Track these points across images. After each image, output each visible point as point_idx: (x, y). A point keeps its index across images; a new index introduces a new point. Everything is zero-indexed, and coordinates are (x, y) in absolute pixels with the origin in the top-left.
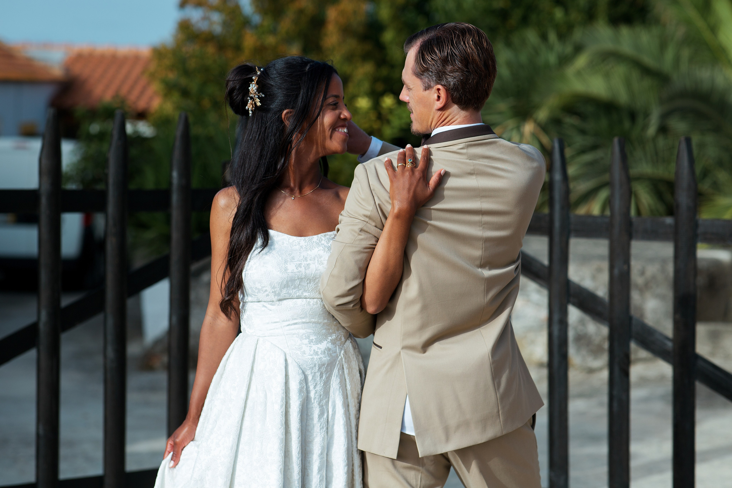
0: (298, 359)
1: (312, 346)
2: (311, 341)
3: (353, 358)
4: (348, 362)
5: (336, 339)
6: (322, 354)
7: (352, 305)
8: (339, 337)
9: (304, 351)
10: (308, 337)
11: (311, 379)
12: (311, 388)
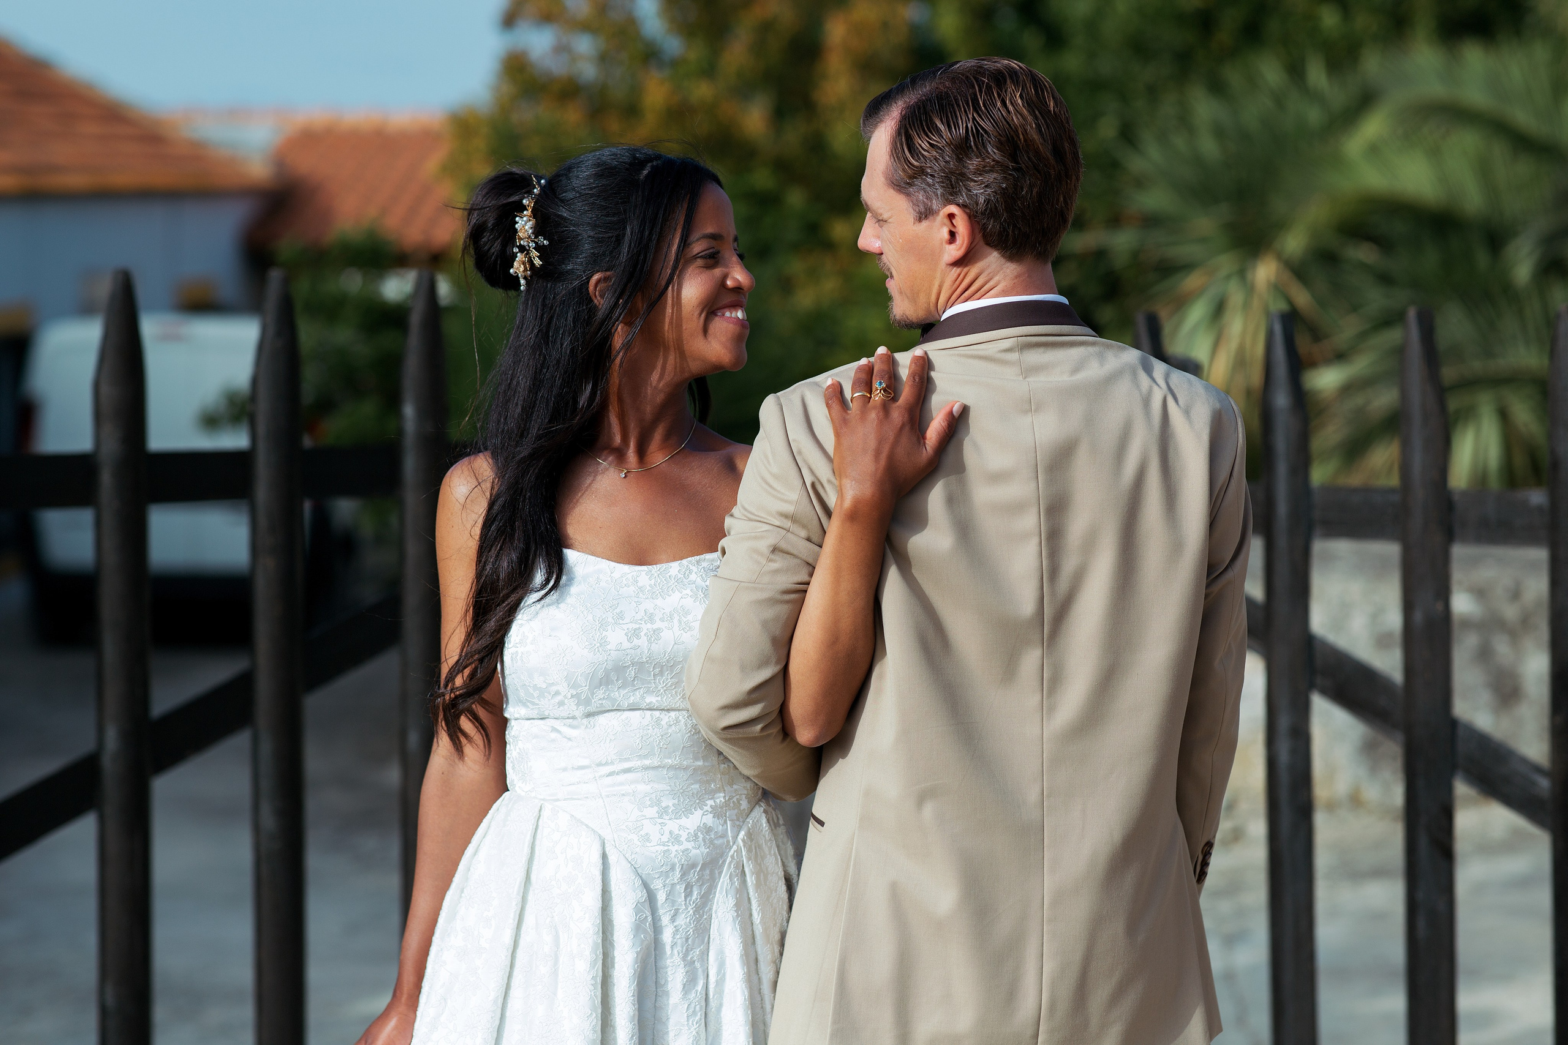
0: (632, 853)
1: (666, 821)
2: (663, 812)
3: (770, 848)
4: (757, 857)
5: (726, 804)
6: (690, 841)
7: (759, 727)
8: (735, 799)
10: (658, 802)
11: (664, 899)
12: (665, 920)
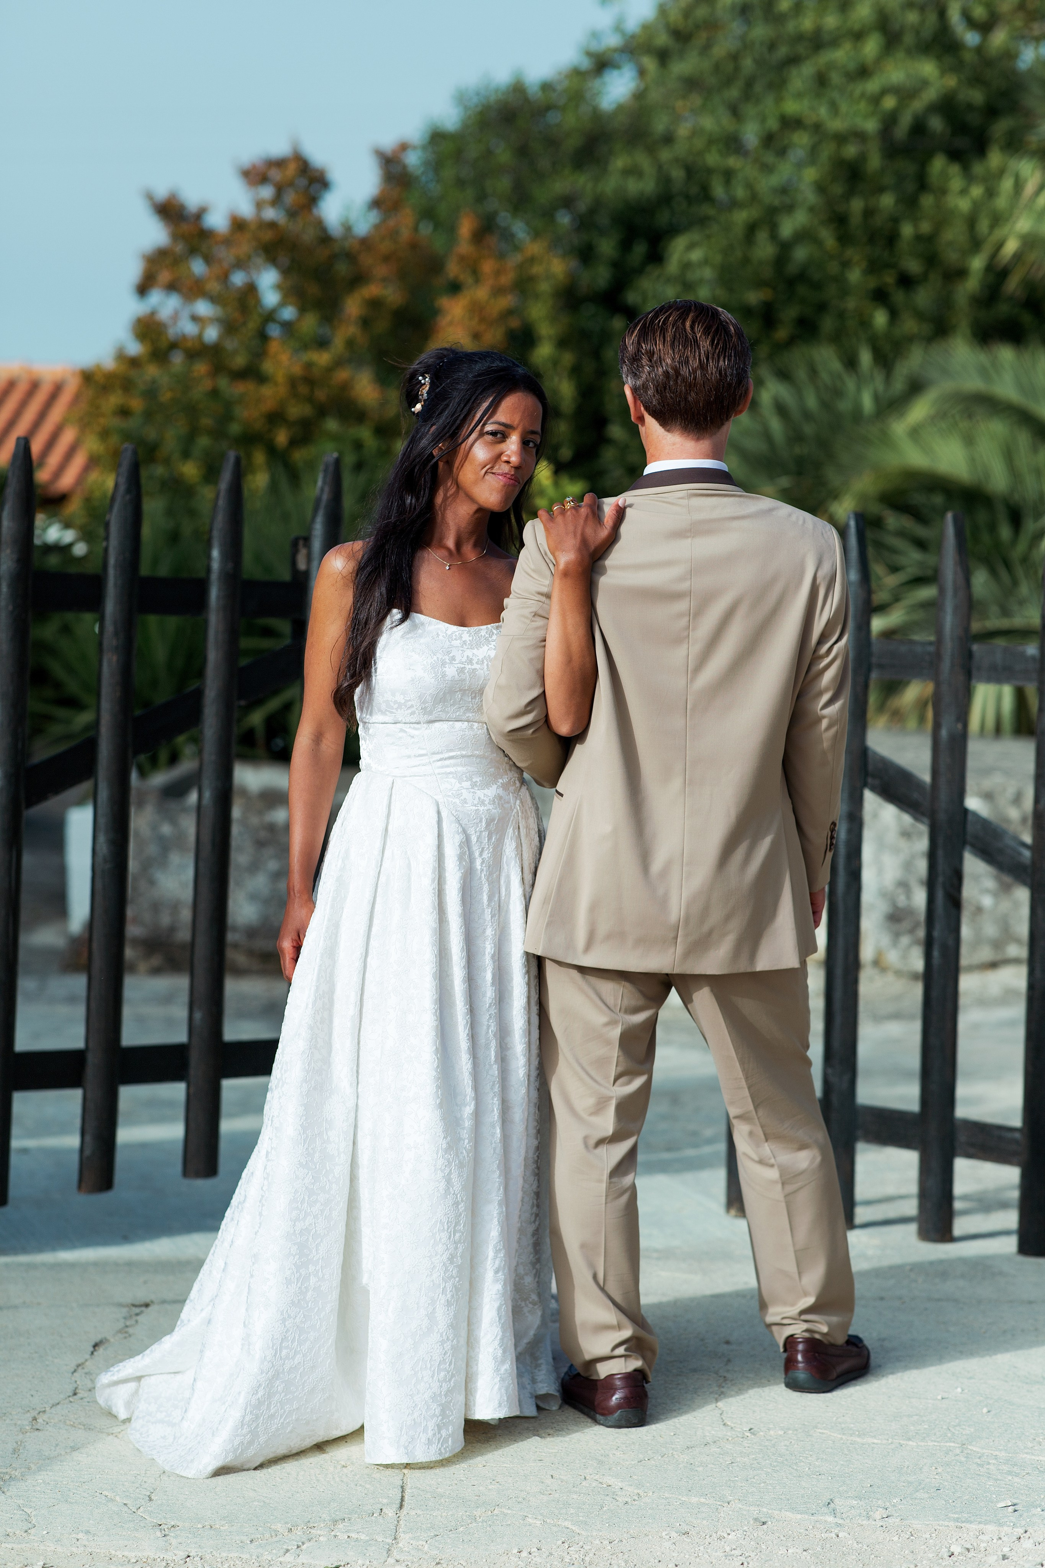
0: (456, 810)
1: (476, 791)
2: (474, 785)
3: (531, 812)
4: (526, 818)
5: (509, 782)
6: (490, 804)
7: (531, 731)
8: (513, 780)
9: (465, 799)
10: (470, 779)
11: (476, 840)
12: (477, 854)
